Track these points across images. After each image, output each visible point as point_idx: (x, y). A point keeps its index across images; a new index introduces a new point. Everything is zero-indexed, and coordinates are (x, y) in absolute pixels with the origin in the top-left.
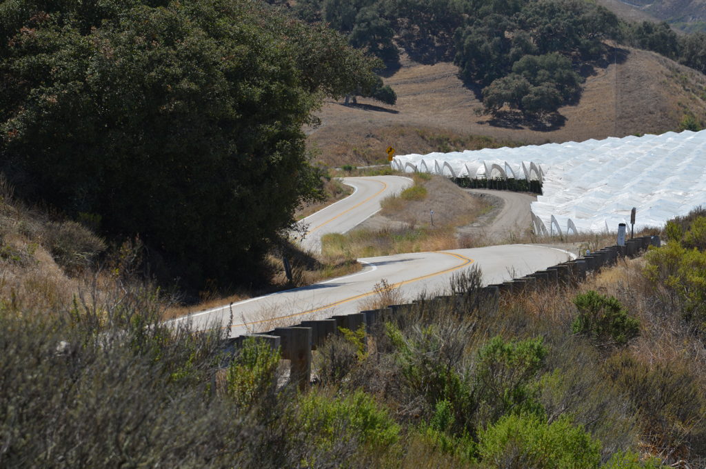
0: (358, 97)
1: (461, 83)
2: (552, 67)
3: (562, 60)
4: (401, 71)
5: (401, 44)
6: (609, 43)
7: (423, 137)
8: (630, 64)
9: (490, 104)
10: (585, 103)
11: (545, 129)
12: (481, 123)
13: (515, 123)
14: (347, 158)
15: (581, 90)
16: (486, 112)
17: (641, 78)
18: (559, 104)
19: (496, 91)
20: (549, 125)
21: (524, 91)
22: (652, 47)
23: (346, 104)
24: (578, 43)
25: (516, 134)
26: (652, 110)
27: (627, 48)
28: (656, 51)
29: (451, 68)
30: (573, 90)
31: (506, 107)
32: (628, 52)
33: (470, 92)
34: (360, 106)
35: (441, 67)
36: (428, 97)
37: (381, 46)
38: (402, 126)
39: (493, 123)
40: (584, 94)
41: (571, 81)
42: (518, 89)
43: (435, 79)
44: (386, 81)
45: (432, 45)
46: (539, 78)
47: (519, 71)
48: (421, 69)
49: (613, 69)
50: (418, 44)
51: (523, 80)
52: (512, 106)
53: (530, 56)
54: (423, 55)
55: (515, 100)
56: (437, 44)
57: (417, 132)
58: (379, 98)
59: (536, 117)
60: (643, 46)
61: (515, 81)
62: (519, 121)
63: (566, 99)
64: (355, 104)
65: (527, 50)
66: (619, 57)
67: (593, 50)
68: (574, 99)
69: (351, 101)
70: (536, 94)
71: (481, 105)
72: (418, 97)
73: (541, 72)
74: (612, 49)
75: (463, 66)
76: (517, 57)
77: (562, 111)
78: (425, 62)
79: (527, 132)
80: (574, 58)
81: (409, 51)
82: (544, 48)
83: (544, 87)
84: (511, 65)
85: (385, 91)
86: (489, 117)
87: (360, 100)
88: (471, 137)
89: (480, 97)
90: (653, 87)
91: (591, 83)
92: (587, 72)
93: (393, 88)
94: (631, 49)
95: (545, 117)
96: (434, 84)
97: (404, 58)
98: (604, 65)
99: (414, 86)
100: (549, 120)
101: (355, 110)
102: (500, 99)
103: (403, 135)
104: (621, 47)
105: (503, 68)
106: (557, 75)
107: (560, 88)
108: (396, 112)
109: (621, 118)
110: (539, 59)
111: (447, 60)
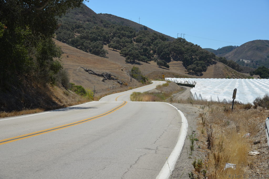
0: (162, 66)
1: (183, 65)
2: (201, 64)
3: (203, 62)
4: (171, 62)
5: (172, 57)
6: (213, 60)
7: (173, 75)
8: (217, 65)
9: (188, 70)
10: (207, 71)
11: (199, 76)
12: (186, 73)
13: (193, 74)
14: (157, 78)
15: (206, 69)
16: (187, 71)
17: (219, 68)
18: (202, 71)
19: (190, 67)
20: (199, 75)
21: (195, 68)
22: (222, 62)
23: (159, 67)
24: (207, 60)
25: (193, 76)
26: (221, 74)
27: (217, 61)
28: (222, 63)
29: (181, 62)
30: (205, 69)
31: (191, 71)
32: (217, 62)
33: (184, 67)
34: (162, 68)
35: (179, 62)
36: (176, 67)
37: (168, 57)
38: (169, 72)
39: (188, 74)
40: (207, 70)
41: (205, 67)
42: (194, 67)
43: (178, 64)
44: (168, 64)
45: (178, 58)
46: (198, 66)
47: (195, 64)
48: (175, 62)
49: (214, 65)
50: (175, 57)
51: (195, 66)
52: (192, 71)
53: (197, 61)
54: (176, 59)
55: (193, 69)
56: (179, 57)
57: (173, 74)
58: (166, 67)
59: (197, 73)
60: (220, 61)
61: (193, 66)
62: (194, 74)
63: (203, 70)
64: (161, 67)
65: (197, 60)
66: (215, 63)
67: (210, 61)
68: (205, 71)
69: (160, 67)
70: (197, 69)
71: (186, 70)
72: (174, 67)
73: (199, 64)
74: (213, 61)
75: (183, 62)
76: (194, 61)
77: (202, 73)
78: (176, 61)
79: (195, 76)
80: (206, 62)
81: (173, 58)
82: (200, 60)
83: (199, 67)
84: (193, 62)
85: (167, 65)
86: (188, 72)
87: (162, 67)
88: (183, 76)
89: (186, 68)
90: (221, 69)
91: (209, 67)
92: (208, 65)
93: (169, 65)
94: (218, 62)
95: (199, 73)
96: (177, 65)
97: (172, 60)
98: (212, 64)
99: (173, 65)
100: (200, 74)
101: (160, 68)
102: (190, 69)
103: (169, 74)
104: (215, 61)
105: (192, 63)
106: (202, 65)
107: (203, 68)
108: (169, 70)
109: (214, 75)
110: (199, 62)
111: (180, 61)
